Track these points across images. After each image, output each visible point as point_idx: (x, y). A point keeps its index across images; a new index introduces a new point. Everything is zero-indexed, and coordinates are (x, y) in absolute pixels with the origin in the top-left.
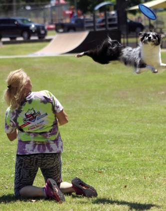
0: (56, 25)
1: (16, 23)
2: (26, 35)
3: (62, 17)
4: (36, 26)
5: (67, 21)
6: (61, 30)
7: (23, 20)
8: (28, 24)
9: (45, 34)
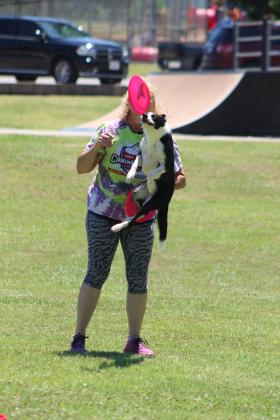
0: (162, 47)
1: (38, 32)
2: (64, 70)
3: (184, 26)
4: (96, 46)
5: (199, 37)
6: (175, 64)
7: (59, 26)
8: (74, 39)
9: (122, 72)
